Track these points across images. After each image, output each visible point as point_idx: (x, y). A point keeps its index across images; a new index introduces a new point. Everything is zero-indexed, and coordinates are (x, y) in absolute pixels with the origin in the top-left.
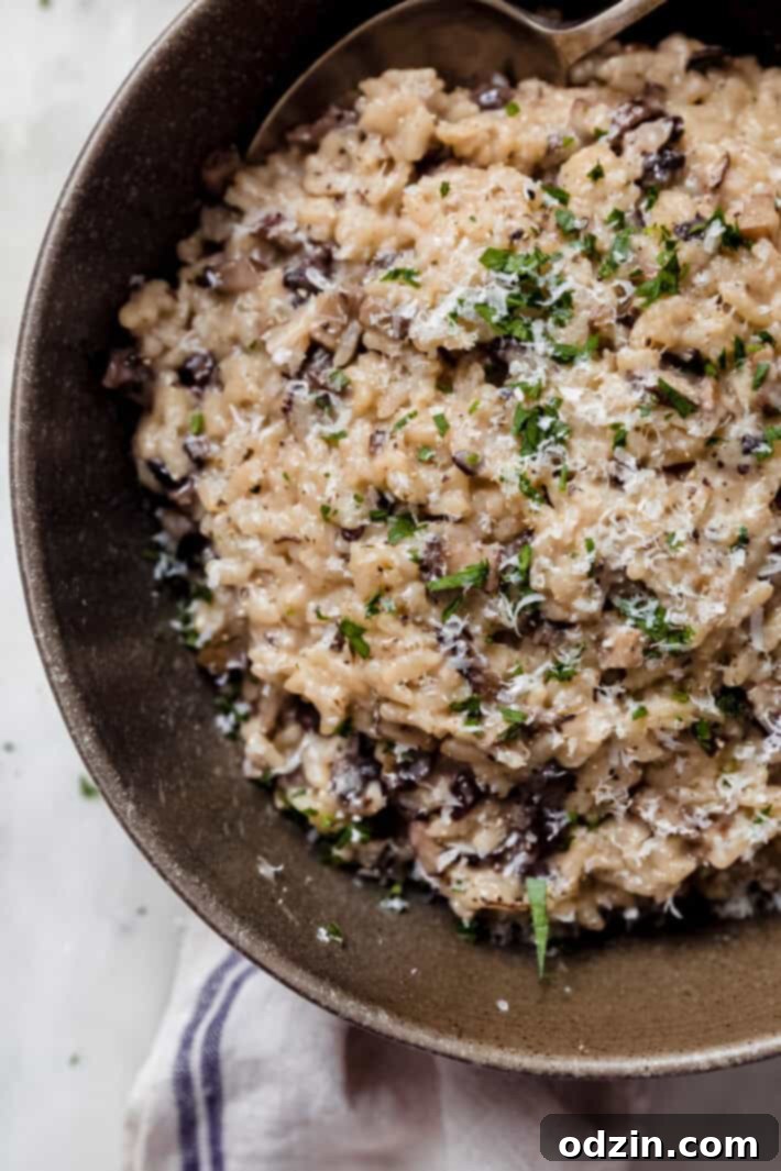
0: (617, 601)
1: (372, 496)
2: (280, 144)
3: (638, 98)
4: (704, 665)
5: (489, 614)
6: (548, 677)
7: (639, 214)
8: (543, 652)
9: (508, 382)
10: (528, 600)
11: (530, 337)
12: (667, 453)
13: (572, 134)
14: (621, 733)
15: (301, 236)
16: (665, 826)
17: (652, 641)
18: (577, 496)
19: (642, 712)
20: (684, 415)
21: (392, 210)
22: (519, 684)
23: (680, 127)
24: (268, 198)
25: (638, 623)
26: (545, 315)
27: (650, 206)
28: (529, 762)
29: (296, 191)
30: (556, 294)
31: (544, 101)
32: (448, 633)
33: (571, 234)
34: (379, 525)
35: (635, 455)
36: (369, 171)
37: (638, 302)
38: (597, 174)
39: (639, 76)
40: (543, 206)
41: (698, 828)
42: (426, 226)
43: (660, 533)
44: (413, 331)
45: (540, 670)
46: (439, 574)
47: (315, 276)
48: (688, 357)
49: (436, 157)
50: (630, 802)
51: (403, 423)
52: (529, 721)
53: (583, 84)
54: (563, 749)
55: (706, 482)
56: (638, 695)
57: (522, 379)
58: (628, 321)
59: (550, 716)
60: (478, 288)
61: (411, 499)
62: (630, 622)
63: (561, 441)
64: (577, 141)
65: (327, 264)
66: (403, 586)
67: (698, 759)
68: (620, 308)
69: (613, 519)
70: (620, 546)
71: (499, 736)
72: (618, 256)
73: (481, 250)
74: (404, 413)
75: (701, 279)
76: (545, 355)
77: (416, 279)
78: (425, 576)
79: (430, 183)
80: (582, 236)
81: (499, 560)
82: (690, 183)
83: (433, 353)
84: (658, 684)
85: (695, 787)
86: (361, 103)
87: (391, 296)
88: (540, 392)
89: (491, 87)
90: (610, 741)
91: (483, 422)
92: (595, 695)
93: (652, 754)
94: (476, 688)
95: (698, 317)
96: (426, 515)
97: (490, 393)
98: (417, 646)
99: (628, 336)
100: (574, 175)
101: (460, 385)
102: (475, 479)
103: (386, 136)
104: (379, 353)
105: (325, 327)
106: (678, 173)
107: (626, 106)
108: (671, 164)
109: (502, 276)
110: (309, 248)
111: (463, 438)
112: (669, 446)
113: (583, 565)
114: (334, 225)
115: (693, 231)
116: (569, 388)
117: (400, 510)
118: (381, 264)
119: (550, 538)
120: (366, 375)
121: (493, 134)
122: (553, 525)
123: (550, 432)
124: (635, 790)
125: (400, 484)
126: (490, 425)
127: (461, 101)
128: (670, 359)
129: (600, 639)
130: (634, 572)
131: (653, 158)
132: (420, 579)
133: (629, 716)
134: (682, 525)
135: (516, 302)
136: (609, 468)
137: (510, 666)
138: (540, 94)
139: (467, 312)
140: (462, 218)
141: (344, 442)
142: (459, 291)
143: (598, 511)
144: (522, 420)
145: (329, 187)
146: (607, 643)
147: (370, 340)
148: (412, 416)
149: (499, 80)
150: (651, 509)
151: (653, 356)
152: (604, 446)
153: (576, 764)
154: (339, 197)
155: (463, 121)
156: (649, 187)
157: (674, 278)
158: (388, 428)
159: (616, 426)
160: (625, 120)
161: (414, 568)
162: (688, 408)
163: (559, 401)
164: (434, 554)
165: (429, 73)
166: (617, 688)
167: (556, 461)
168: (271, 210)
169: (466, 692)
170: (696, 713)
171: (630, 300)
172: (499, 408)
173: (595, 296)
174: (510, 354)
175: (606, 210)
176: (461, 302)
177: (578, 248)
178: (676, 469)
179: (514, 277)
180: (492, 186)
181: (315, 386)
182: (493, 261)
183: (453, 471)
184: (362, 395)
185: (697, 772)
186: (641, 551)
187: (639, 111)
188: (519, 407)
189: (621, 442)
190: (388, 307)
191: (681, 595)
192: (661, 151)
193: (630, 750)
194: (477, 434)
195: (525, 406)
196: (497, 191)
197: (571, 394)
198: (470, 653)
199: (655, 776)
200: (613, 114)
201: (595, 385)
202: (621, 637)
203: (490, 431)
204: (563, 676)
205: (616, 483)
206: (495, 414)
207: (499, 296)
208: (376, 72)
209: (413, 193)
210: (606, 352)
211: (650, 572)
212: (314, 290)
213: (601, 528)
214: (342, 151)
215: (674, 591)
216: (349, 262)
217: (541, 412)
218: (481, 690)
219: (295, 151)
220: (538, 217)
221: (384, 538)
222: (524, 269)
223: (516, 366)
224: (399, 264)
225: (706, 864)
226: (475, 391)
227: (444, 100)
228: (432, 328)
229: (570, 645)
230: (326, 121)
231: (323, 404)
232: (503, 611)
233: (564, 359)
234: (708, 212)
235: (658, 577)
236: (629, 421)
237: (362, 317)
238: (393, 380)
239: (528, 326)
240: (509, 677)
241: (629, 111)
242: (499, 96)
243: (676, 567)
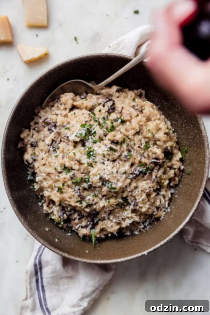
0: (104, 183)
1: (63, 166)
2: (47, 106)
3: (107, 97)
4: (119, 194)
5: (83, 186)
6: (93, 196)
7: (107, 117)
8: (92, 192)
9: (85, 146)
10: (89, 183)
11: (89, 139)
12: (112, 158)
13: (96, 103)
14: (106, 205)
15: (51, 121)
16: (114, 221)
17: (110, 190)
18: (97, 166)
19: (109, 202)
20: (115, 152)
21: (66, 117)
22: (88, 197)
23: (114, 102)
24: (45, 115)
25: (108, 187)
26: (91, 135)
27: (109, 116)
28: (90, 210)
29: (50, 114)
30: (93, 131)
31: (92, 97)
32: (76, 189)
33: (96, 121)
34: (64, 171)
35: (106, 158)
36: (62, 110)
37: (107, 132)
38: (100, 111)
39: (108, 93)
40: (91, 116)
41: (120, 221)
42: (71, 120)
43: (111, 172)
44: (69, 138)
45: (92, 195)
46: (74, 179)
47: (53, 129)
48: (115, 142)
49: (73, 108)
50: (108, 217)
51: (68, 154)
52: (90, 204)
53: (99, 94)
54: (96, 208)
55: (119, 163)
56: (109, 199)
57: (88, 146)
58: (105, 136)
59: (94, 203)
60: (80, 131)
61: (69, 167)
62: (106, 187)
63: (94, 156)
64: (97, 104)
65: (55, 126)
66: (68, 181)
67: (119, 209)
68: (104, 134)
69: (103, 170)
70: (104, 174)
71: (85, 206)
72: (104, 125)
73: (80, 124)
74: (68, 152)
75: (118, 128)
76: (91, 142)
77: (70, 129)
78: (72, 180)
79: (72, 112)
80: (98, 121)
81: (84, 177)
82: (116, 112)
83: (73, 142)
84: (112, 197)
85: (119, 214)
86: (61, 99)
87: (65, 132)
88: (91, 148)
89: (83, 95)
90: (104, 207)
91: (81, 153)
92: (101, 200)
93: (111, 208)
94: (81, 198)
95: (117, 135)
96: (72, 169)
97: (82, 148)
98: (71, 192)
99: (105, 138)
100: (96, 111)
101: (78, 147)
102: (80, 163)
103: (65, 104)
104: (64, 142)
105: (55, 137)
106: (114, 110)
107: (105, 99)
108: (113, 109)
109: (84, 129)
110: (52, 123)
111: (78, 156)
112: (112, 157)
113: (98, 177)
114: (56, 119)
115: (116, 120)
116: (95, 147)
117: (68, 168)
118: (64, 126)
119: (93, 173)
120: (62, 145)
121: (83, 103)
122: (93, 171)
123: (93, 155)
124: (109, 214)
125: (67, 164)
126: (82, 154)
127: (78, 98)
128: (113, 142)
129: (102, 190)
130: (107, 178)
131: (110, 108)
132: (71, 180)
133: (107, 202)
134: (115, 170)
135: (86, 133)
136: (102, 161)
137: (87, 194)
138: (91, 96)
139: (78, 135)
140: (77, 118)
141: (58, 157)
142: (77, 131)
143: (101, 168)
144: (88, 153)
145: (55, 113)
146: (103, 190)
147: (62, 139)
148: (69, 152)
149: (84, 94)
150: (109, 168)
151: (109, 142)
152: (102, 157)
153: (98, 210)
154: (57, 115)
155: (78, 102)
156: (109, 112)
157: (113, 128)
158: (65, 154)
159: (103, 154)
160: (105, 101)
161: (70, 178)
162: (115, 151)
163: (94, 150)
164: (73, 176)
165: (72, 94)
166: (105, 198)
167: (94, 160)
168: (46, 117)
169: (79, 199)
170: (118, 201)
171: (106, 132)
172: (84, 151)
173: (100, 132)
174: (86, 142)
175: (102, 117)
176: (77, 133)
177: (97, 123)
178: (114, 161)
179: (86, 129)
180: (83, 113)
181: (53, 147)
182: (82, 126)
183: (76, 162)
184: (61, 149)
185: (119, 211)
186: (108, 175)
187: (107, 100)
188: (87, 151)
189: (104, 156)
190: (65, 134)
191: (115, 182)
192: (111, 106)
193: (107, 208)
194: (80, 155)
195: (88, 151)
196: (83, 114)
197: (96, 148)
198: (80, 193)
199: (112, 212)
200: (103, 100)
201: (100, 147)
202: (105, 189)
203: (83, 155)
204: (96, 196)
205: (104, 163)
206: (83, 152)
207: (83, 132)
208: (63, 93)
209: (69, 114)
210: (102, 141)
211: (109, 178)
212: (53, 131)
213: (101, 171)
214: (58, 107)
215: (113, 181)
216: (59, 126)
217: (91, 151)
218: (82, 199)
219: (50, 107)
220: (90, 118)
221: (65, 173)
222: (88, 127)
223: (87, 144)
224: (67, 127)
225: (121, 227)
226: (80, 148)
227: (75, 98)
228: (72, 138)
229: (97, 191)
230: (55, 102)
231: (55, 150)
232: (85, 185)
233: (95, 142)
234: (119, 117)
235: (111, 179)
236: (105, 153)
237: (61, 135)
238: (66, 146)
239: (88, 137)
240: (86, 196)
241: (106, 100)
242: (84, 97)
243: (114, 177)
